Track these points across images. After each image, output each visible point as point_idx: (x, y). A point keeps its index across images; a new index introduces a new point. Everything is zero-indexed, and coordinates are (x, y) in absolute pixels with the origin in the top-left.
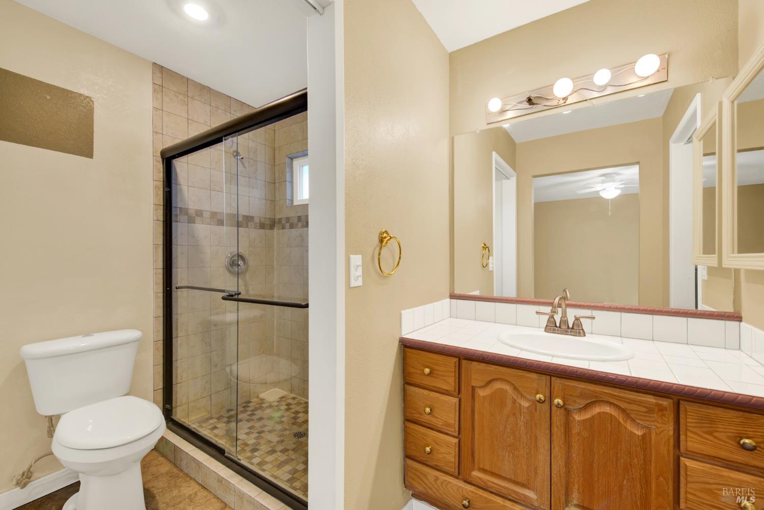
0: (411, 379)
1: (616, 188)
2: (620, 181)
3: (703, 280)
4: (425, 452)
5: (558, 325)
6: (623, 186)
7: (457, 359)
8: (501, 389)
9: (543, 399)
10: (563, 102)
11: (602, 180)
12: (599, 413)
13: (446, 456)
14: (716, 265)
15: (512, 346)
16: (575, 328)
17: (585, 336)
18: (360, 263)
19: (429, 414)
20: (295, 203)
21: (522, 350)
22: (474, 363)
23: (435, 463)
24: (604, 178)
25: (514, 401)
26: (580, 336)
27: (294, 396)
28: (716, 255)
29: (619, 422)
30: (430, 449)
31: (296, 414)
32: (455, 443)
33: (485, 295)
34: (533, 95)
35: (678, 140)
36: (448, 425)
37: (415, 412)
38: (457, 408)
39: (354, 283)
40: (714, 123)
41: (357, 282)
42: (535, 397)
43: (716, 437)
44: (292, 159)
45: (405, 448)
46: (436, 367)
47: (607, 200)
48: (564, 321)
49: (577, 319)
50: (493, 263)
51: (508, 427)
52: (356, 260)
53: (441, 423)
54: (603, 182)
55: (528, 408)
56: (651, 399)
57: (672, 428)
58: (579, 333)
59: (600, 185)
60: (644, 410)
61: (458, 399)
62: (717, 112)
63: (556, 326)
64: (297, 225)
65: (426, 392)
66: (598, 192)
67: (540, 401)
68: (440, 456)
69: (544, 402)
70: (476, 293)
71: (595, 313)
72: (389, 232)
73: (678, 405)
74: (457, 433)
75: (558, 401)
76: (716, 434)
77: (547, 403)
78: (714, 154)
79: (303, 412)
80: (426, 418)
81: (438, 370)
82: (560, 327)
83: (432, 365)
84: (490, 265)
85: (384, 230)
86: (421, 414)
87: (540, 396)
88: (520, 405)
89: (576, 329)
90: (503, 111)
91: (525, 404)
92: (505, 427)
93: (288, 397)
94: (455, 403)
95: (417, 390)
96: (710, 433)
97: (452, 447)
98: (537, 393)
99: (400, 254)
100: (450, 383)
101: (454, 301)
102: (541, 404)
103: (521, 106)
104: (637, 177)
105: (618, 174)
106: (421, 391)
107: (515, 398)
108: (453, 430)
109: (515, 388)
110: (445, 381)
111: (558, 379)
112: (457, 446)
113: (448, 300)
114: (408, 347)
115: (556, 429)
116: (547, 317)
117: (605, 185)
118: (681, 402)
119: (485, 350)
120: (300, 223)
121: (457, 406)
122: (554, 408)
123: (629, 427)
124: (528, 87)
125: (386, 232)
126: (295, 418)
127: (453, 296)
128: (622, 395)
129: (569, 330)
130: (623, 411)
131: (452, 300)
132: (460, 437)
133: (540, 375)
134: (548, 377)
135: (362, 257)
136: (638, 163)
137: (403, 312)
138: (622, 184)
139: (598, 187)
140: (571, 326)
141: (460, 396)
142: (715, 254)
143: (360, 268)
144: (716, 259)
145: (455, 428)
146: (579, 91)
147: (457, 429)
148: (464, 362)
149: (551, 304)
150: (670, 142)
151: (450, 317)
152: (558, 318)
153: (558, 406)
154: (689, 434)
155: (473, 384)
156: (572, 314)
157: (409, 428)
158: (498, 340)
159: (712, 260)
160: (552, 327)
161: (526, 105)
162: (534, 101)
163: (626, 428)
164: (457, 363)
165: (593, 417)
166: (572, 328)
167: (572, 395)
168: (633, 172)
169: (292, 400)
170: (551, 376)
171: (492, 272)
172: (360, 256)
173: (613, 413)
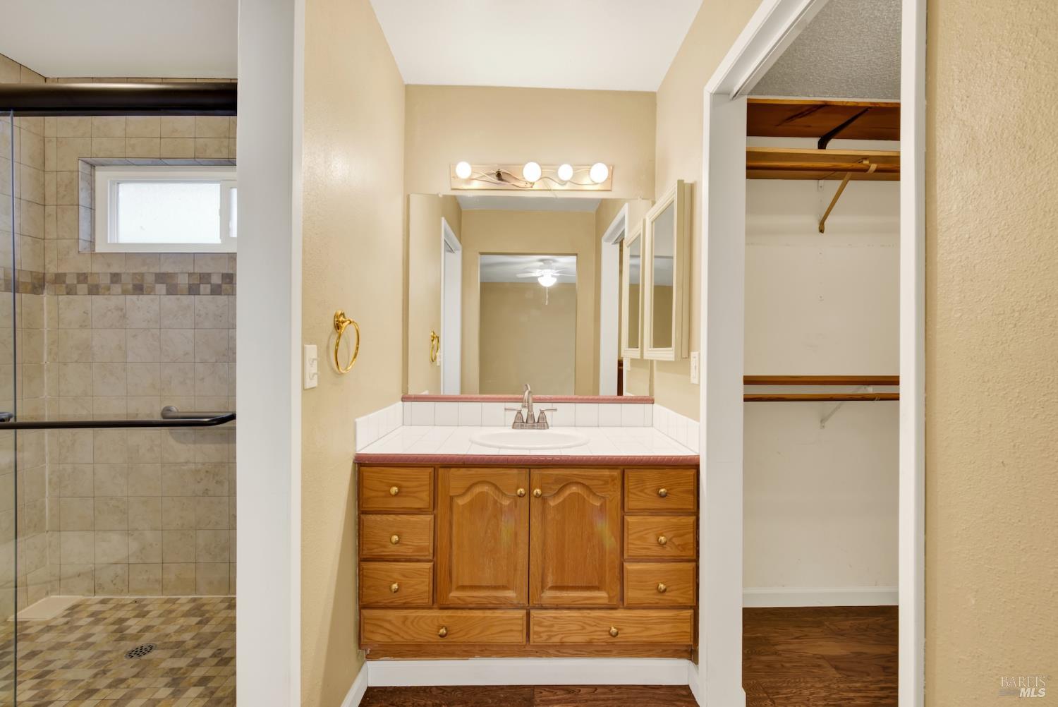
0: (370, 506)
1: (553, 276)
2: (556, 269)
3: (628, 371)
4: (391, 590)
5: (525, 420)
6: (559, 275)
7: (433, 469)
8: (482, 492)
9: (523, 492)
10: (530, 186)
11: (541, 266)
12: (569, 495)
13: (416, 587)
14: (639, 358)
15: (490, 446)
16: (540, 421)
17: (548, 428)
18: (315, 356)
19: (397, 543)
20: (99, 249)
21: (500, 448)
22: (453, 470)
23: (404, 601)
24: (541, 263)
25: (495, 502)
26: (544, 429)
27: (102, 597)
28: (639, 349)
29: (584, 499)
30: (398, 585)
31: (121, 624)
32: (430, 568)
33: (433, 394)
34: (502, 170)
35: (608, 240)
36: (420, 549)
37: (374, 546)
38: (432, 527)
39: (308, 386)
40: (640, 235)
41: (312, 383)
42: (516, 493)
43: (645, 493)
44: (93, 166)
45: (360, 596)
46: (404, 484)
47: (545, 288)
48: (531, 416)
49: (542, 412)
50: (440, 356)
51: (489, 531)
52: (312, 351)
53: (411, 550)
54: (541, 268)
55: (509, 505)
56: (606, 473)
57: (619, 493)
58: (544, 426)
59: (538, 270)
60: (601, 483)
61: (432, 516)
62: (642, 226)
63: (523, 422)
64: (109, 289)
65: (391, 518)
66: (536, 278)
67: (521, 496)
68: (411, 590)
69: (524, 495)
70: (426, 393)
71: (555, 406)
72: (346, 315)
73: (624, 471)
74: (432, 555)
75: (537, 491)
76: (646, 491)
77: (527, 496)
78: (638, 256)
79: (134, 617)
80: (392, 550)
81: (407, 487)
82: (527, 422)
83: (400, 482)
84: (438, 359)
85: (340, 313)
86: (384, 546)
87: (521, 490)
88: (501, 504)
89: (541, 423)
90: (470, 180)
91: (506, 502)
92: (486, 532)
93: (89, 603)
94: (430, 521)
95: (378, 518)
96: (642, 491)
97: (425, 574)
98: (518, 488)
99: (358, 344)
100: (423, 500)
101: (407, 404)
102: (521, 498)
103: (489, 178)
104: (574, 267)
105: (554, 261)
106: (384, 517)
107: (496, 498)
108: (427, 553)
109: (496, 487)
110: (416, 497)
111: (537, 470)
112: (432, 570)
113: (401, 403)
114: (363, 464)
115: (534, 520)
116: (516, 412)
117: (543, 272)
118: (626, 470)
119: (465, 453)
120: (117, 285)
121: (432, 524)
122: (533, 499)
123: (591, 502)
124: (499, 160)
125: (343, 314)
126: (121, 630)
127: (406, 399)
128: (586, 474)
129: (536, 424)
130: (587, 487)
131: (405, 403)
132: (435, 559)
133: (520, 470)
134: (528, 470)
135: (318, 348)
136: (576, 255)
137: (358, 420)
138: (558, 273)
139: (536, 273)
140: (536, 421)
141: (435, 512)
142: (638, 347)
143: (315, 362)
144: (639, 352)
145: (429, 551)
146: (545, 179)
147: (431, 551)
148: (441, 471)
149: (520, 400)
150: (603, 241)
151: (403, 425)
152: (525, 412)
153: (537, 496)
154: (630, 495)
155: (451, 494)
156: (537, 408)
157: (368, 569)
158: (472, 442)
159: (635, 353)
160: (520, 423)
161: (495, 179)
162: (503, 177)
163: (589, 502)
164: (432, 474)
165: (564, 501)
166: (538, 422)
167: (548, 483)
168: (569, 262)
169: (99, 606)
170: (530, 468)
171: (439, 366)
172: (315, 346)
173: (580, 492)
